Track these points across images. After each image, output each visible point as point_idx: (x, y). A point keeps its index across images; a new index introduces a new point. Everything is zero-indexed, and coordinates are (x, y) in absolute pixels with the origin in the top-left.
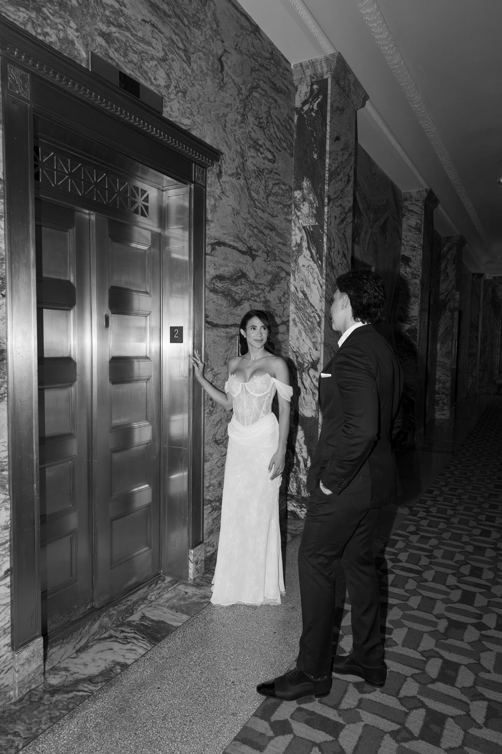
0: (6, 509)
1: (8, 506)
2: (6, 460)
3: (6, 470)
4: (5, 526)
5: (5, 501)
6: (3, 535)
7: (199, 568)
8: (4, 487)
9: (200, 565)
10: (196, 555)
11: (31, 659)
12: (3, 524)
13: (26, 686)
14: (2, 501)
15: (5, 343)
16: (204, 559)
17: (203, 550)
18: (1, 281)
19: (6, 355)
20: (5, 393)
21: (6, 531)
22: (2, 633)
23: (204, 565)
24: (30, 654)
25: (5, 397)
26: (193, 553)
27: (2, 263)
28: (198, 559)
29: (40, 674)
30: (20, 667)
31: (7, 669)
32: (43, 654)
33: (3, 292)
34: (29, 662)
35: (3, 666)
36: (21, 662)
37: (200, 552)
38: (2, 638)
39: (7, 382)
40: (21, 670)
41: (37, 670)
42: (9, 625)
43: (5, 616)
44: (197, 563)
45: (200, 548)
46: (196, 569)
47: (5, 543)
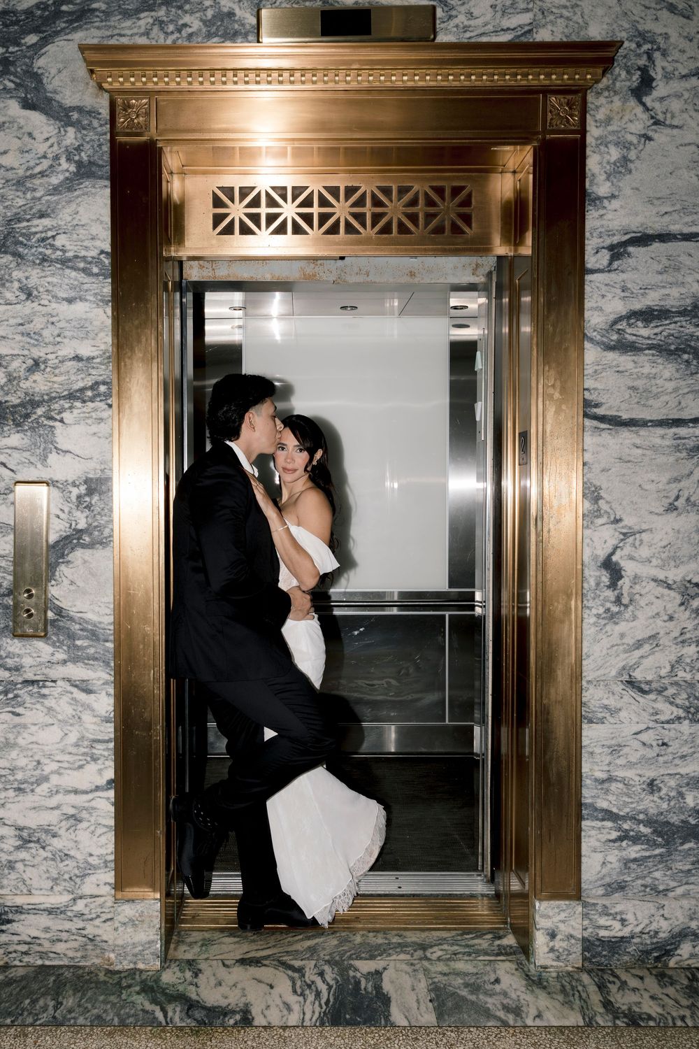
0: (108, 694)
1: (112, 691)
2: (112, 627)
3: (111, 641)
4: (106, 717)
5: (106, 683)
6: (102, 729)
7: (561, 950)
8: (107, 664)
9: (564, 944)
10: (549, 917)
11: (137, 922)
12: (104, 714)
13: (129, 958)
14: (102, 682)
15: (111, 469)
16: (580, 936)
17: (576, 916)
18: (106, 387)
19: (112, 485)
20: (111, 536)
21: (109, 725)
22: (102, 865)
23: (578, 948)
24: (137, 914)
25: (110, 541)
26: (537, 908)
27: (109, 362)
28: (557, 927)
29: (152, 954)
30: (119, 925)
31: (105, 917)
32: (158, 926)
33: (109, 402)
34: (134, 925)
35: (99, 910)
36: (121, 918)
37: (563, 915)
38: (102, 871)
39: (112, 521)
40: (121, 929)
41: (147, 946)
42: (112, 857)
43: (107, 842)
44: (553, 935)
45: (564, 907)
46: (548, 946)
47: (107, 741)
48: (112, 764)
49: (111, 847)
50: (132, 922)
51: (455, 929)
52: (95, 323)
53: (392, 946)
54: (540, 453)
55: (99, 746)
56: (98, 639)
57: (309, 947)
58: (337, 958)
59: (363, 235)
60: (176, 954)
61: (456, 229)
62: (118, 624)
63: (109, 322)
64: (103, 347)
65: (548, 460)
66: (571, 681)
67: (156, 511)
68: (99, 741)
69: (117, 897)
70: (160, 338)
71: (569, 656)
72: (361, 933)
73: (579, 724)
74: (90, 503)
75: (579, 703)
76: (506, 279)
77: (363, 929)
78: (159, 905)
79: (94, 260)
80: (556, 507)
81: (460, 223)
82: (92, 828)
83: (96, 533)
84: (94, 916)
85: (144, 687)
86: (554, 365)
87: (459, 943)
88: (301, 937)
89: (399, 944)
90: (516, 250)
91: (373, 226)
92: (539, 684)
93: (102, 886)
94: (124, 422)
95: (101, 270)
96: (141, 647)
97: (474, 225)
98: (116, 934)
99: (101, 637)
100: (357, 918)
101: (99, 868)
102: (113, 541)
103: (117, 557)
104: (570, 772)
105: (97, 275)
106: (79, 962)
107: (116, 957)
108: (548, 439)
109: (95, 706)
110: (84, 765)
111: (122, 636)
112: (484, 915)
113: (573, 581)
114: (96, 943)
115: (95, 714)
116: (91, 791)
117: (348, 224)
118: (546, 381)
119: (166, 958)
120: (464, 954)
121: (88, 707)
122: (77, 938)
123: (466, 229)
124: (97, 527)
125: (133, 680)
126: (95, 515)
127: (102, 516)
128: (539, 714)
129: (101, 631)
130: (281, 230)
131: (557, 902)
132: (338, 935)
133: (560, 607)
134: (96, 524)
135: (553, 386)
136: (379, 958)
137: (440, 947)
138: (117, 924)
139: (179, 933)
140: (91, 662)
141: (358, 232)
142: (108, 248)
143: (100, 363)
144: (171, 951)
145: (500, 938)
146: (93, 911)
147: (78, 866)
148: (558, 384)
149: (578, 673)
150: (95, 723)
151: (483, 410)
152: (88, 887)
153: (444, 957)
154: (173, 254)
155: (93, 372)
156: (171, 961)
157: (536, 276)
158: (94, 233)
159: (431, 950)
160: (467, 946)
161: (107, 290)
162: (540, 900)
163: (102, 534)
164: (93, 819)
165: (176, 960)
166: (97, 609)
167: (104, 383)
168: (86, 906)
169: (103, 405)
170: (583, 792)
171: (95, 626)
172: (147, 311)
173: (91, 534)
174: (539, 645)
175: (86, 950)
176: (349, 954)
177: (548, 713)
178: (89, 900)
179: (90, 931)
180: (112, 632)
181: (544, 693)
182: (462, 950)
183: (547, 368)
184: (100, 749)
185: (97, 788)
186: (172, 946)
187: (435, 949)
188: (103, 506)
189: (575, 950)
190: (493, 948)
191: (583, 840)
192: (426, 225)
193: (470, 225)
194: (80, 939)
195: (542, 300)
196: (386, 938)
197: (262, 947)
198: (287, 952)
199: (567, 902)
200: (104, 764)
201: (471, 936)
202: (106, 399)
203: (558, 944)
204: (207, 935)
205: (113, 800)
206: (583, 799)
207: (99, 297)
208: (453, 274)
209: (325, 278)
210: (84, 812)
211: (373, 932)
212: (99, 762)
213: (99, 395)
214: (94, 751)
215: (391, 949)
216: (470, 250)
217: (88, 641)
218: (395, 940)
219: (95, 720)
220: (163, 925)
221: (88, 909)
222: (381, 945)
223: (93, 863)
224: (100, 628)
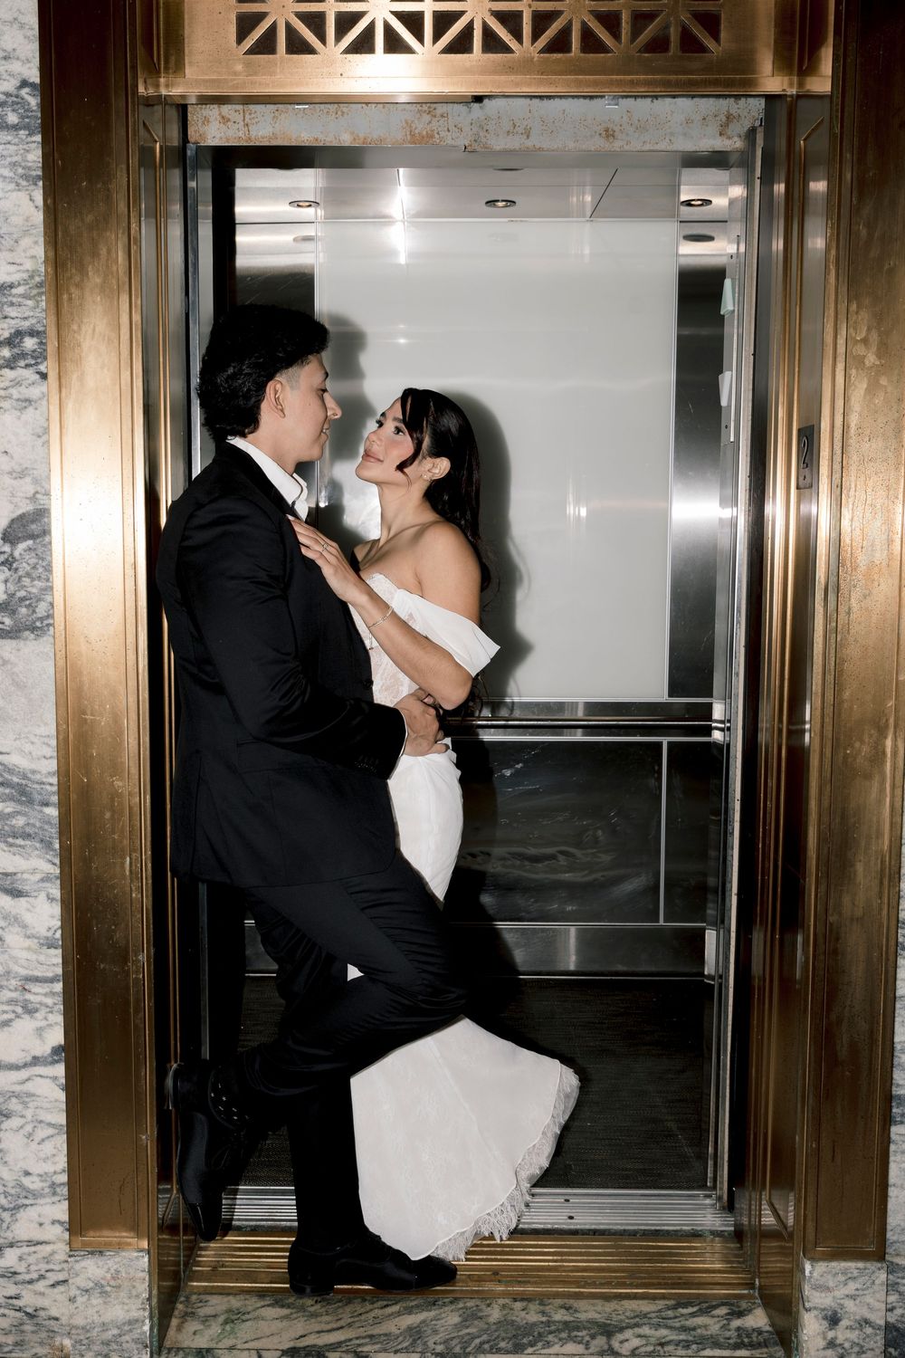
0: (50, 899)
1: (56, 893)
2: (54, 780)
3: (53, 804)
4: (47, 938)
5: (46, 879)
6: (42, 958)
7: (847, 1345)
8: (48, 845)
9: (854, 1335)
10: (828, 1289)
11: (108, 1289)
12: (44, 933)
13: (96, 1348)
14: (38, 877)
15: (48, 494)
16: (882, 1323)
17: (876, 1287)
18: (35, 340)
19: (49, 524)
20: (50, 616)
21: (52, 951)
22: (47, 1190)
23: (878, 1342)
24: (109, 1276)
25: (48, 625)
26: (807, 1273)
27: (40, 294)
28: (842, 1307)
29: (136, 1341)
30: (78, 1292)
31: (52, 1277)
32: (146, 1295)
33: (42, 368)
34: (104, 1293)
35: (44, 1267)
36: (80, 1281)
37: (852, 1286)
38: (48, 1200)
39: (51, 588)
40: (80, 1300)
41: (126, 1328)
42: (64, 1178)
43: (54, 1151)
44: (833, 1320)
45: (856, 1273)
46: (825, 1338)
47: (52, 980)
48: (60, 1019)
49: (62, 1162)
50: (100, 1289)
51: (663, 1297)
52: (14, 220)
53: (553, 1328)
54: (837, 467)
55: (36, 988)
56: (30, 802)
57: (410, 1329)
58: (457, 1350)
59: (517, 54)
60: (180, 1337)
61: (690, 44)
62: (63, 773)
63: (38, 217)
64: (29, 265)
65: (851, 479)
66: (881, 883)
67: (130, 572)
68: (37, 980)
69: (75, 1245)
70: (134, 248)
71: (877, 838)
72: (501, 1301)
73: (892, 958)
74: (12, 555)
75: (893, 923)
76: (781, 144)
77: (504, 1294)
78: (146, 1259)
79: (10, 100)
80: (862, 568)
81: (698, 32)
82: (29, 1128)
83: (23, 611)
84: (35, 1276)
85: (113, 887)
86: (867, 301)
87: (670, 1322)
88: (396, 1308)
89: (566, 1323)
90: (801, 85)
91: (536, 36)
92: (823, 888)
93: (48, 1227)
94: (70, 407)
95: (22, 117)
96: (108, 815)
97: (723, 35)
98: (72, 1307)
99: (37, 797)
100: (496, 1273)
101: (42, 1196)
102: (52, 625)
103: (61, 655)
104: (873, 1041)
105: (16, 127)
106: (10, 1352)
107: (73, 1346)
108: (853, 441)
109: (28, 918)
110: (11, 1020)
111: (73, 797)
112: (714, 1271)
113: (891, 703)
114: (39, 1320)
115: (28, 933)
116: (25, 1065)
117: (488, 33)
118: (851, 331)
119: (160, 1347)
120: (678, 1343)
121: (16, 920)
122: (6, 1312)
123: (709, 43)
124: (22, 599)
125: (94, 873)
126: (20, 578)
127: (33, 580)
128: (821, 940)
129: (35, 786)
130: (363, 45)
131: (844, 1264)
132: (461, 1305)
133: (865, 749)
134: (22, 594)
135: (865, 341)
136: (530, 1350)
137: (637, 1331)
138: (74, 1292)
139: (188, 1298)
140: (20, 841)
141: (508, 50)
142: (34, 76)
143: (25, 296)
144: (172, 1333)
145: (740, 1314)
146: (33, 1268)
147: (5, 1192)
148: (874, 336)
149: (895, 869)
150: (29, 949)
151: (734, 388)
152: (24, 1227)
153: (643, 1349)
154: (164, 92)
155: (12, 312)
156: (170, 1350)
157: (837, 131)
158: (9, 47)
159: (620, 1337)
160: (684, 1329)
161: (35, 156)
162: (813, 1260)
163: (34, 612)
164: (29, 1113)
165: (179, 1349)
166: (28, 747)
167: (32, 333)
168: (21, 1259)
169: (30, 375)
170: (895, 1076)
171: (25, 777)
172: (108, 199)
173: (13, 612)
174: (825, 819)
175: (23, 1332)
176: (477, 1341)
177: (838, 939)
178: (26, 1250)
179: (28, 1300)
180: (55, 789)
181: (831, 903)
182: (674, 1337)
183: (854, 307)
184: (38, 994)
185: (36, 1061)
186: (174, 1322)
187: (628, 1334)
188: (33, 561)
189: (872, 1344)
190: (728, 1334)
191: (892, 1158)
192: (635, 34)
193: (716, 36)
194: (12, 1313)
195: (849, 176)
196: (543, 1313)
197: (329, 1327)
198: (371, 1337)
199: (860, 1265)
200: (46, 1019)
201: (691, 1310)
202: (37, 364)
203: (842, 1334)
204: (235, 1302)
205: (63, 1081)
206: (894, 1088)
207: (20, 171)
208: (685, 134)
209: (450, 142)
210: (14, 1100)
211: (522, 1300)
212: (37, 1015)
213: (23, 355)
214: (28, 996)
215: (551, 1333)
216: (716, 83)
217: (13, 804)
218: (560, 1316)
219: (28, 943)
220: (155, 1292)
221: (24, 1264)
222: (534, 1324)
223: (32, 1187)
224: (33, 782)
